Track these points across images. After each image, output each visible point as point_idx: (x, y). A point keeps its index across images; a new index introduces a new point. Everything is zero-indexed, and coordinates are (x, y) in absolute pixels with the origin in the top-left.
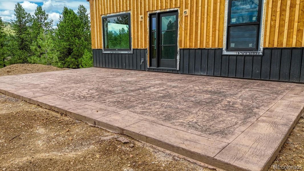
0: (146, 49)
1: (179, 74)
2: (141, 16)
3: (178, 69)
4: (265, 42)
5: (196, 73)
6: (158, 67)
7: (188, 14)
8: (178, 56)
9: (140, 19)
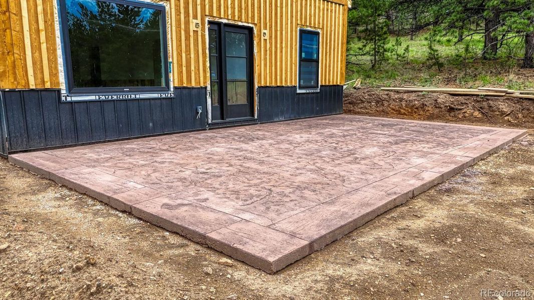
0: (206, 88)
1: (258, 124)
2: (195, 21)
3: (256, 117)
4: (322, 82)
5: (275, 120)
6: (222, 118)
7: (267, 37)
8: (256, 99)
9: (192, 27)
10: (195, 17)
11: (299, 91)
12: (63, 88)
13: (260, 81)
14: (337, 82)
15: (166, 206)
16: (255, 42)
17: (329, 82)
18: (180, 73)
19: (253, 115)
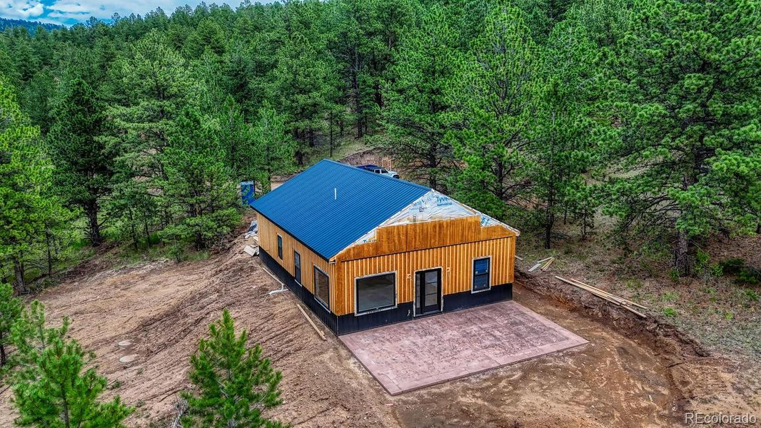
0: (413, 301)
1: (443, 313)
3: (442, 310)
4: (492, 284)
5: (455, 310)
6: (421, 313)
7: (450, 270)
8: (442, 301)
9: (407, 278)
10: (409, 273)
11: (472, 292)
12: (355, 312)
13: (444, 292)
14: (505, 281)
15: (379, 374)
16: (442, 275)
17: (498, 283)
18: (401, 297)
19: (440, 309)
